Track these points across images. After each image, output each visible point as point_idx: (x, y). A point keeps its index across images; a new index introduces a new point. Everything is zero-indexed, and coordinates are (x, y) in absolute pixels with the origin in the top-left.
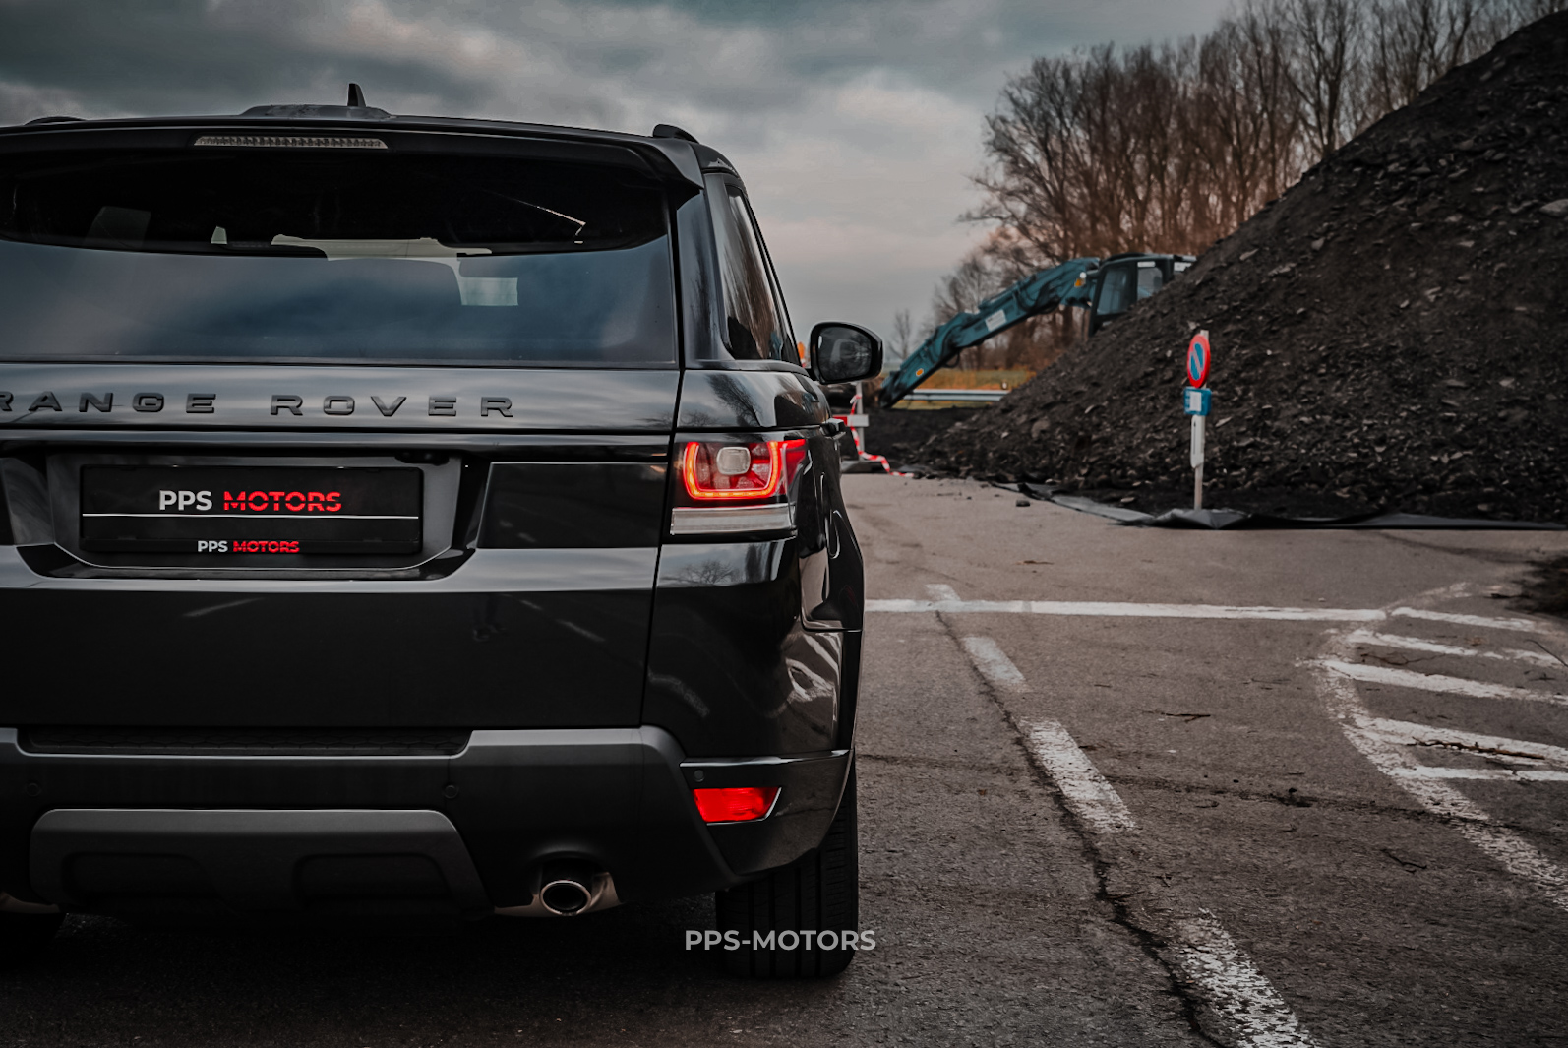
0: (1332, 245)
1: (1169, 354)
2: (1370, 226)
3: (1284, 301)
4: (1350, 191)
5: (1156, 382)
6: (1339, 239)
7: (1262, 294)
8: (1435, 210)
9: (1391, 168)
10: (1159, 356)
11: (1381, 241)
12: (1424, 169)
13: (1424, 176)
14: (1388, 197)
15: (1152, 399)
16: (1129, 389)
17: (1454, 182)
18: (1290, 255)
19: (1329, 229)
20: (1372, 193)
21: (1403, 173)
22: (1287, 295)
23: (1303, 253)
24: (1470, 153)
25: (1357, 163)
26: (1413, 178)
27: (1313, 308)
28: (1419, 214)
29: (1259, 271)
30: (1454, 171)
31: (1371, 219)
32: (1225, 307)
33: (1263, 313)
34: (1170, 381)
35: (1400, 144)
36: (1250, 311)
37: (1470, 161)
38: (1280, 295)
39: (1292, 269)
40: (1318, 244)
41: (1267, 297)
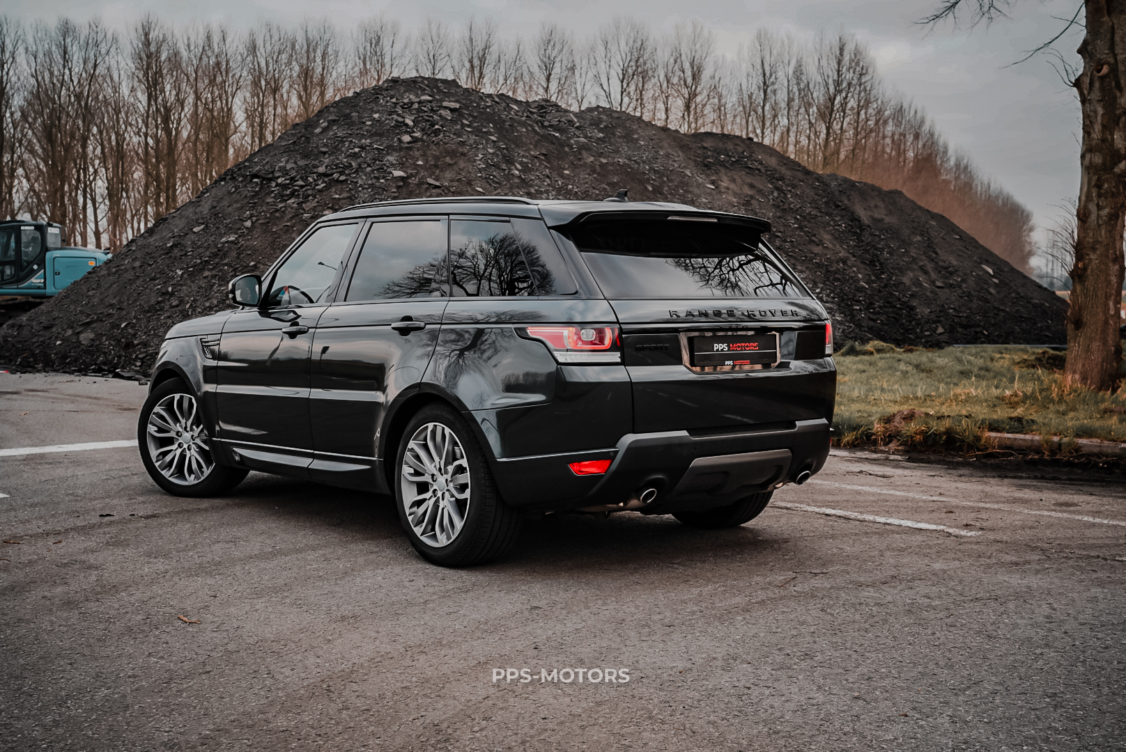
0: (256, 224)
1: (170, 289)
2: (277, 214)
3: (238, 258)
4: (257, 193)
5: (167, 307)
6: (260, 221)
7: (221, 253)
8: (315, 207)
9: (279, 181)
10: (164, 291)
11: (289, 224)
12: (300, 183)
13: (302, 187)
14: (284, 198)
15: (169, 317)
16: (149, 311)
17: (320, 191)
18: (230, 230)
19: (252, 216)
20: (273, 195)
21: (288, 184)
22: (239, 254)
23: (239, 229)
24: (325, 175)
25: (255, 176)
26: (296, 188)
27: (259, 262)
28: (307, 209)
29: (212, 238)
30: (318, 185)
31: (277, 211)
32: (199, 261)
33: (226, 264)
34: (177, 306)
35: (280, 167)
36: (217, 264)
37: (326, 179)
38: (234, 254)
39: (236, 239)
40: (248, 224)
41: (225, 256)
